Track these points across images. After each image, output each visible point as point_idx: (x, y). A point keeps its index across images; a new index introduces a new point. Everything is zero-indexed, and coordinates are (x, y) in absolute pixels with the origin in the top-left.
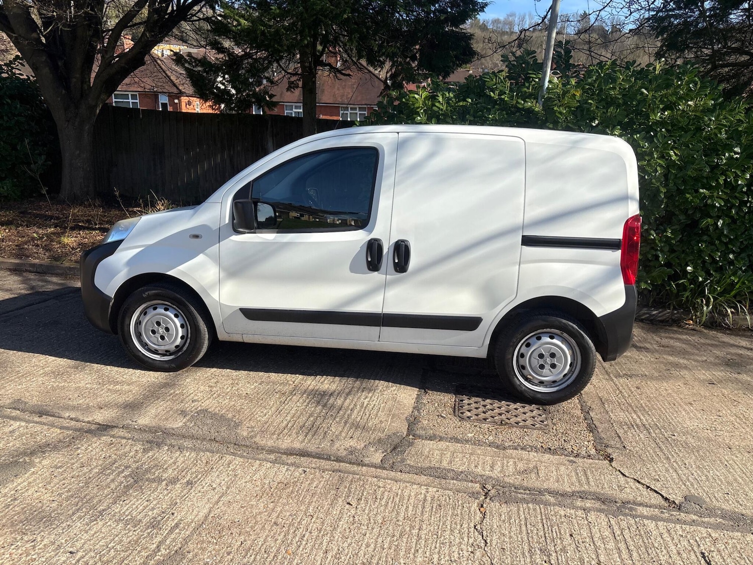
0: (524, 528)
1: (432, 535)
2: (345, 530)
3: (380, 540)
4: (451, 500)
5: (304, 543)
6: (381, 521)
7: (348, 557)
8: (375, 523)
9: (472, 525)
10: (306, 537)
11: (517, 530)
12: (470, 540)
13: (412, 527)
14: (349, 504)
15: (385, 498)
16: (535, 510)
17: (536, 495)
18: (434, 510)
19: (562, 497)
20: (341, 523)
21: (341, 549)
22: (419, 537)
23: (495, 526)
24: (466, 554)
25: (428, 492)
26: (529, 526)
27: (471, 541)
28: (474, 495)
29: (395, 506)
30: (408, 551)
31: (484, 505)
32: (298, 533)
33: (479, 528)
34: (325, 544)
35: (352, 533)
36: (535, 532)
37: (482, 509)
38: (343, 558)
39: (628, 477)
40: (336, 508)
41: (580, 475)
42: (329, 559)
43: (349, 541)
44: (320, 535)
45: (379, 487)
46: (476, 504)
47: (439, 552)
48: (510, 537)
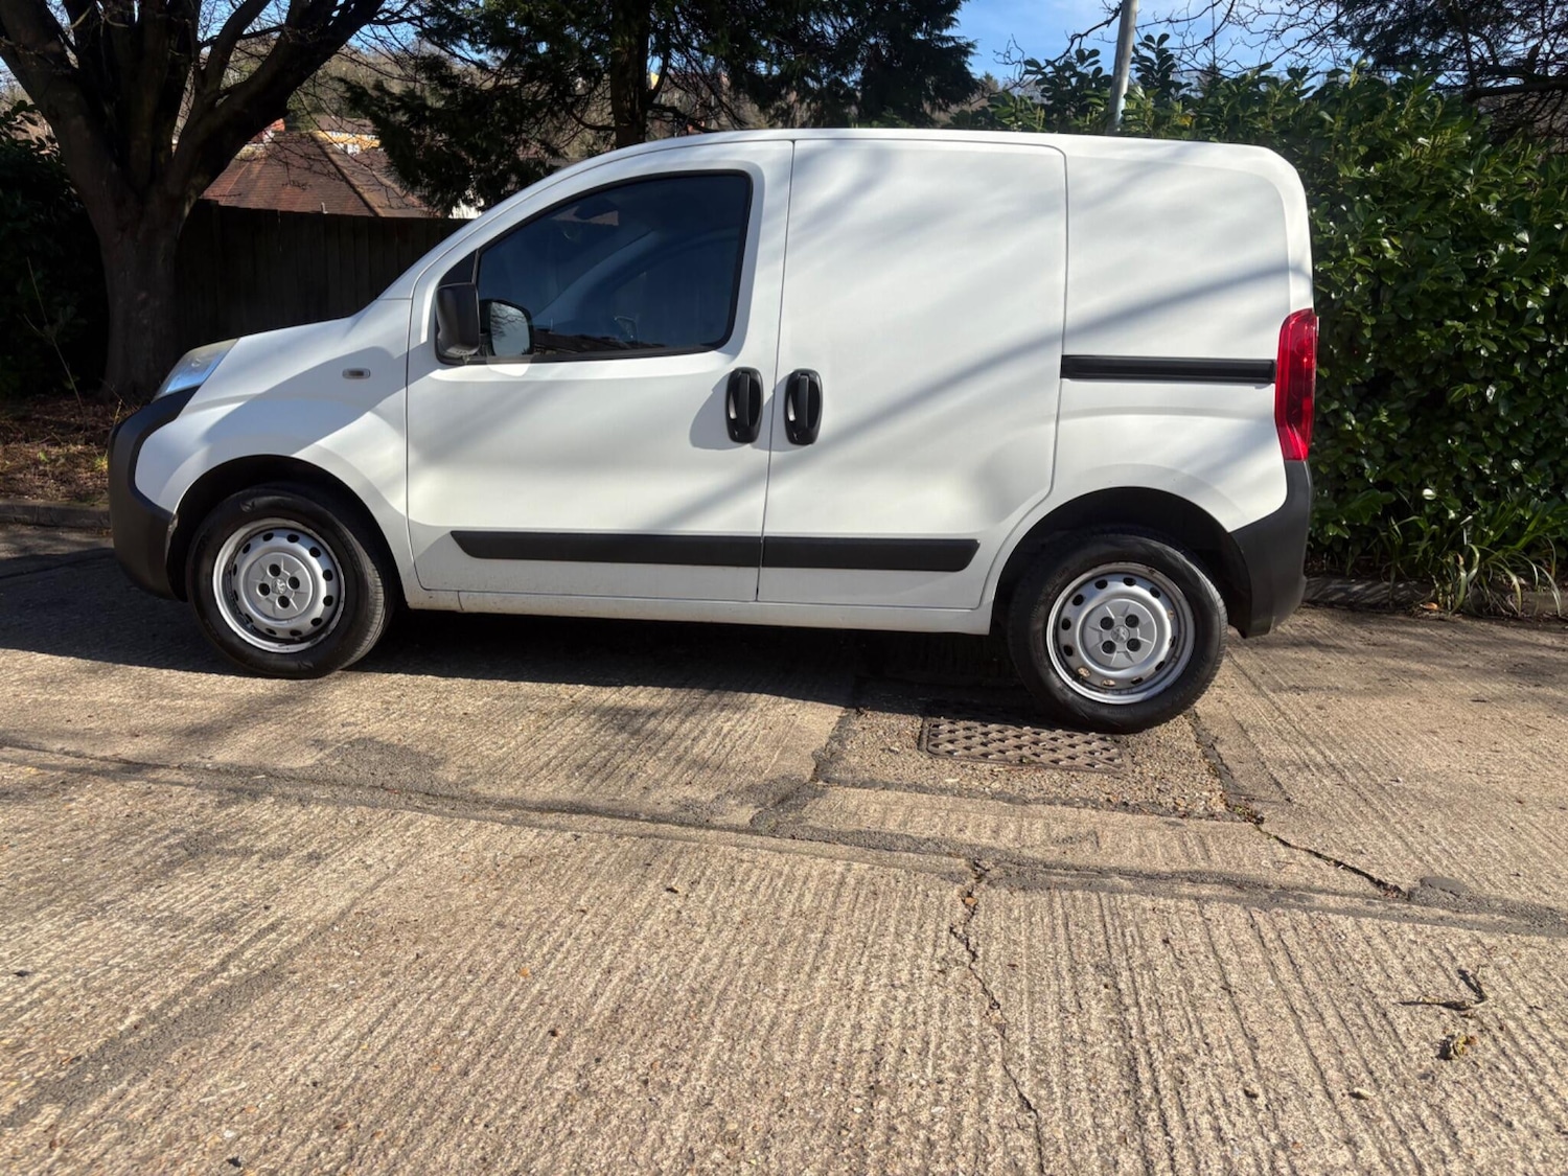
0: (1061, 931)
1: (853, 943)
2: (656, 934)
3: (734, 950)
4: (900, 885)
5: (559, 956)
6: (739, 919)
7: (658, 979)
8: (726, 922)
9: (945, 926)
10: (566, 946)
11: (1045, 934)
12: (938, 950)
13: (808, 929)
14: (671, 890)
15: (754, 879)
16: (1087, 900)
17: (1093, 878)
18: (861, 900)
19: (1148, 880)
20: (649, 922)
21: (643, 967)
22: (823, 945)
23: (997, 928)
24: (926, 974)
25: (849, 870)
26: (1072, 927)
27: (941, 953)
28: (952, 877)
29: (773, 894)
30: (797, 968)
31: (975, 894)
32: (549, 941)
33: (961, 932)
34: (608, 956)
35: (673, 938)
36: (1086, 937)
37: (968, 900)
38: (646, 981)
39: (1296, 848)
40: (640, 897)
41: (1189, 844)
42: (613, 984)
43: (663, 952)
44: (599, 943)
45: (742, 861)
46: (956, 892)
47: (866, 972)
48: (1030, 947)
